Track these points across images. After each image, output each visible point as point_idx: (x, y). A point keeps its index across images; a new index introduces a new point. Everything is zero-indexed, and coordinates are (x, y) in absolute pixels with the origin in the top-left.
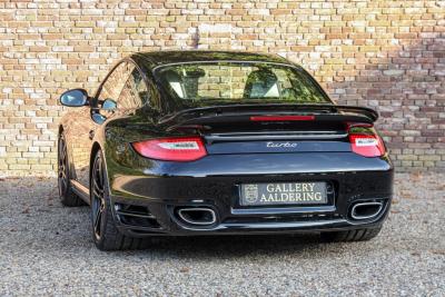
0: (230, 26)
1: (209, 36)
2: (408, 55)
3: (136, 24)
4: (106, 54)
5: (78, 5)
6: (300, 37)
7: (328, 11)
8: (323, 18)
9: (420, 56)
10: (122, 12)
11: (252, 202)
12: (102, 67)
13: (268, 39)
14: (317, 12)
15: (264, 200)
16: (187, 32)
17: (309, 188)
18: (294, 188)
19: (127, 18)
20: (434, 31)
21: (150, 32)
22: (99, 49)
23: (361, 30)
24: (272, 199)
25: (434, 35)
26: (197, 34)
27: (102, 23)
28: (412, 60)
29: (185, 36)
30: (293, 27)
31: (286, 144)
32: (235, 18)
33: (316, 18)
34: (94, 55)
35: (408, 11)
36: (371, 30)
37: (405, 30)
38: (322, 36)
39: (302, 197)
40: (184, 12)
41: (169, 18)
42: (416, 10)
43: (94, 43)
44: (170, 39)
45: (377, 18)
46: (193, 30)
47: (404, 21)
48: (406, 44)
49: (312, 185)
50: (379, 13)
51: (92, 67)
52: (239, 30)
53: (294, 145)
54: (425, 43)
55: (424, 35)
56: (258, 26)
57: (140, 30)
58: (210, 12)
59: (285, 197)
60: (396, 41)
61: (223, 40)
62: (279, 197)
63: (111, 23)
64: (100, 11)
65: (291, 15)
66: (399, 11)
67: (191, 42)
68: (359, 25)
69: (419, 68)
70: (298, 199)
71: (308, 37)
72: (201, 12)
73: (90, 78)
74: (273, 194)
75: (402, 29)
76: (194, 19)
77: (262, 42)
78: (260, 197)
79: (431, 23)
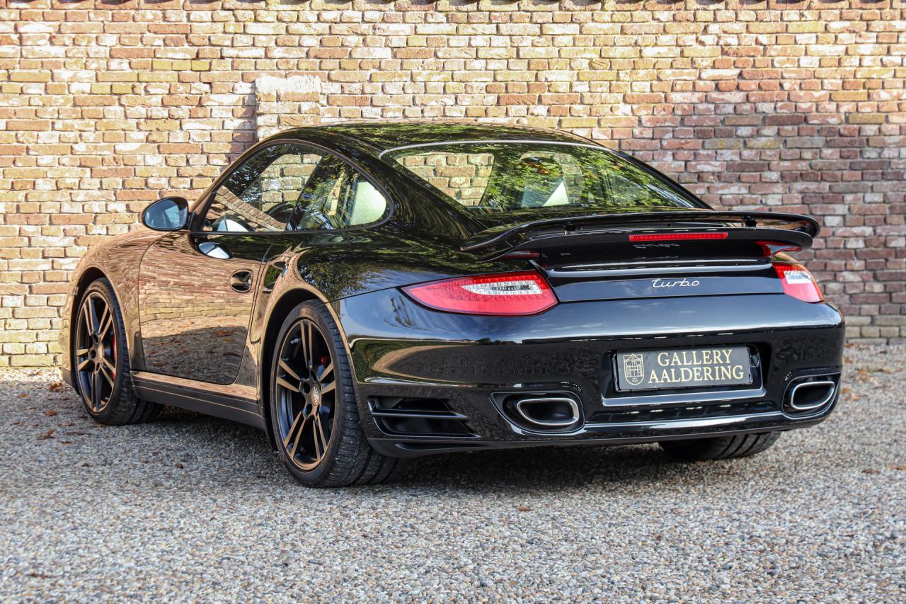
0: (317, 80)
1: (278, 99)
2: (648, 134)
3: (131, 74)
4: (72, 135)
5: (15, 37)
6: (450, 101)
7: (503, 52)
8: (493, 65)
9: (670, 135)
10: (104, 52)
11: (635, 385)
12: (65, 160)
13: (390, 105)
14: (481, 54)
15: (655, 380)
16: (233, 91)
17: (723, 357)
18: (700, 358)
19: (114, 64)
20: (694, 90)
21: (159, 91)
22: (59, 125)
23: (564, 88)
24: (667, 379)
25: (695, 97)
26: (253, 94)
27: (64, 74)
28: (656, 142)
29: (229, 99)
30: (436, 83)
31: (683, 282)
32: (328, 64)
33: (479, 64)
34: (47, 137)
35: (648, 52)
36: (582, 88)
37: (642, 87)
38: (492, 99)
39: (713, 374)
40: (228, 52)
41: (199, 65)
42: (663, 50)
43: (48, 114)
44: (200, 105)
45: (591, 66)
46: (245, 88)
47: (642, 72)
48: (644, 114)
49: (728, 353)
50: (595, 57)
51: (46, 159)
52: (335, 88)
53: (696, 283)
54: (679, 112)
55: (676, 97)
56: (370, 81)
57: (140, 88)
58: (278, 52)
59: (687, 375)
60: (627, 108)
61: (306, 107)
62: (678, 375)
63: (83, 74)
64: (58, 51)
65: (432, 60)
66: (631, 52)
67: (240, 111)
68: (560, 78)
69: (669, 158)
70: (707, 378)
71: (466, 101)
72: (261, 52)
73: (39, 181)
74: (668, 368)
75: (638, 87)
76: (247, 66)
77: (378, 110)
78: (648, 374)
79: (690, 75)
